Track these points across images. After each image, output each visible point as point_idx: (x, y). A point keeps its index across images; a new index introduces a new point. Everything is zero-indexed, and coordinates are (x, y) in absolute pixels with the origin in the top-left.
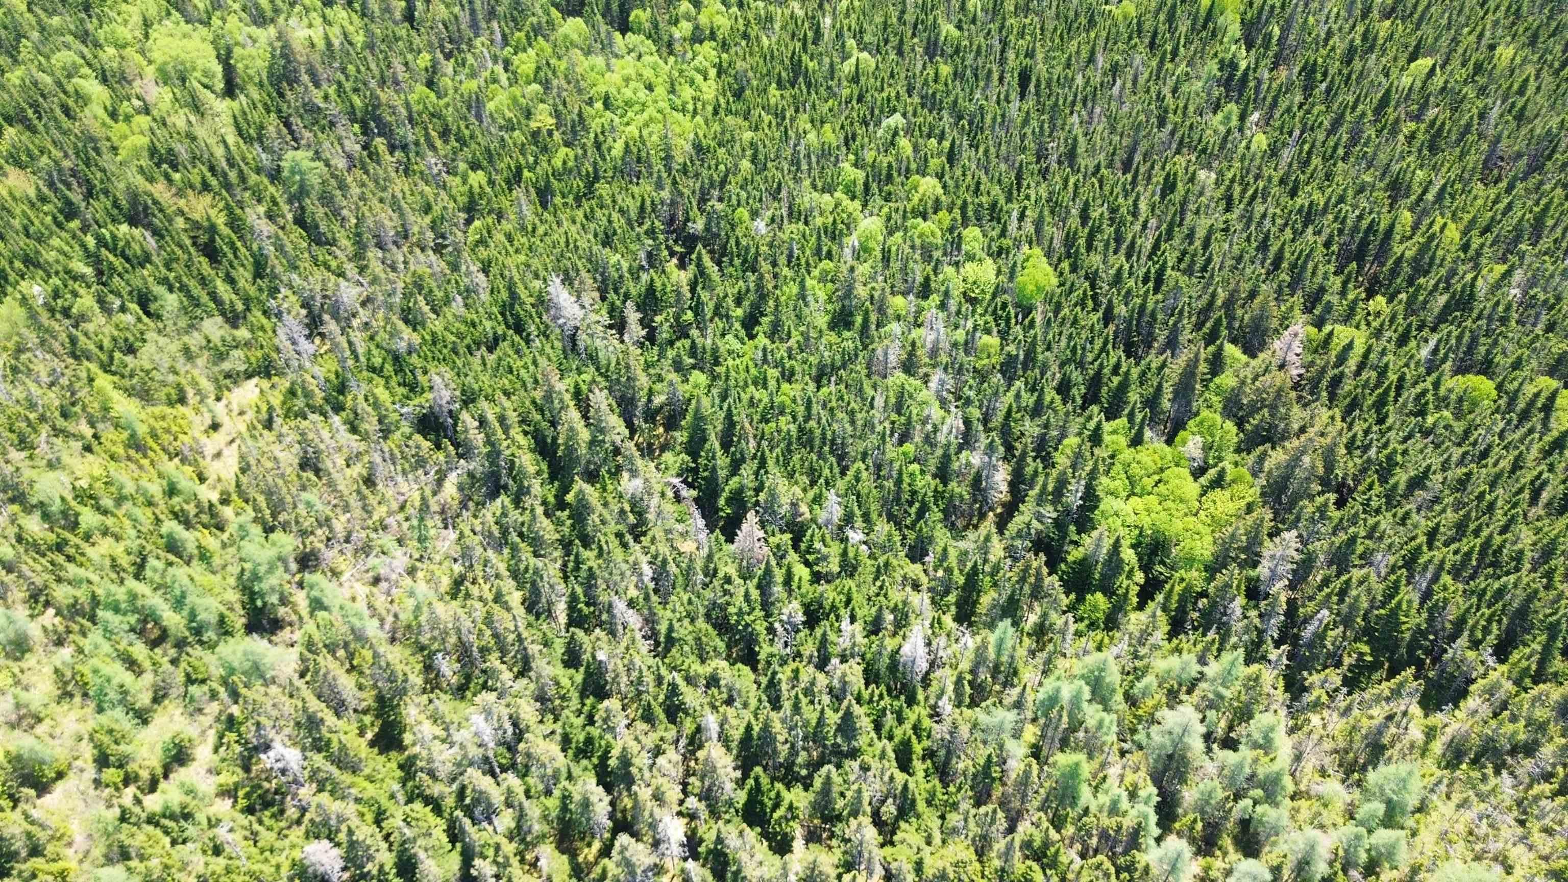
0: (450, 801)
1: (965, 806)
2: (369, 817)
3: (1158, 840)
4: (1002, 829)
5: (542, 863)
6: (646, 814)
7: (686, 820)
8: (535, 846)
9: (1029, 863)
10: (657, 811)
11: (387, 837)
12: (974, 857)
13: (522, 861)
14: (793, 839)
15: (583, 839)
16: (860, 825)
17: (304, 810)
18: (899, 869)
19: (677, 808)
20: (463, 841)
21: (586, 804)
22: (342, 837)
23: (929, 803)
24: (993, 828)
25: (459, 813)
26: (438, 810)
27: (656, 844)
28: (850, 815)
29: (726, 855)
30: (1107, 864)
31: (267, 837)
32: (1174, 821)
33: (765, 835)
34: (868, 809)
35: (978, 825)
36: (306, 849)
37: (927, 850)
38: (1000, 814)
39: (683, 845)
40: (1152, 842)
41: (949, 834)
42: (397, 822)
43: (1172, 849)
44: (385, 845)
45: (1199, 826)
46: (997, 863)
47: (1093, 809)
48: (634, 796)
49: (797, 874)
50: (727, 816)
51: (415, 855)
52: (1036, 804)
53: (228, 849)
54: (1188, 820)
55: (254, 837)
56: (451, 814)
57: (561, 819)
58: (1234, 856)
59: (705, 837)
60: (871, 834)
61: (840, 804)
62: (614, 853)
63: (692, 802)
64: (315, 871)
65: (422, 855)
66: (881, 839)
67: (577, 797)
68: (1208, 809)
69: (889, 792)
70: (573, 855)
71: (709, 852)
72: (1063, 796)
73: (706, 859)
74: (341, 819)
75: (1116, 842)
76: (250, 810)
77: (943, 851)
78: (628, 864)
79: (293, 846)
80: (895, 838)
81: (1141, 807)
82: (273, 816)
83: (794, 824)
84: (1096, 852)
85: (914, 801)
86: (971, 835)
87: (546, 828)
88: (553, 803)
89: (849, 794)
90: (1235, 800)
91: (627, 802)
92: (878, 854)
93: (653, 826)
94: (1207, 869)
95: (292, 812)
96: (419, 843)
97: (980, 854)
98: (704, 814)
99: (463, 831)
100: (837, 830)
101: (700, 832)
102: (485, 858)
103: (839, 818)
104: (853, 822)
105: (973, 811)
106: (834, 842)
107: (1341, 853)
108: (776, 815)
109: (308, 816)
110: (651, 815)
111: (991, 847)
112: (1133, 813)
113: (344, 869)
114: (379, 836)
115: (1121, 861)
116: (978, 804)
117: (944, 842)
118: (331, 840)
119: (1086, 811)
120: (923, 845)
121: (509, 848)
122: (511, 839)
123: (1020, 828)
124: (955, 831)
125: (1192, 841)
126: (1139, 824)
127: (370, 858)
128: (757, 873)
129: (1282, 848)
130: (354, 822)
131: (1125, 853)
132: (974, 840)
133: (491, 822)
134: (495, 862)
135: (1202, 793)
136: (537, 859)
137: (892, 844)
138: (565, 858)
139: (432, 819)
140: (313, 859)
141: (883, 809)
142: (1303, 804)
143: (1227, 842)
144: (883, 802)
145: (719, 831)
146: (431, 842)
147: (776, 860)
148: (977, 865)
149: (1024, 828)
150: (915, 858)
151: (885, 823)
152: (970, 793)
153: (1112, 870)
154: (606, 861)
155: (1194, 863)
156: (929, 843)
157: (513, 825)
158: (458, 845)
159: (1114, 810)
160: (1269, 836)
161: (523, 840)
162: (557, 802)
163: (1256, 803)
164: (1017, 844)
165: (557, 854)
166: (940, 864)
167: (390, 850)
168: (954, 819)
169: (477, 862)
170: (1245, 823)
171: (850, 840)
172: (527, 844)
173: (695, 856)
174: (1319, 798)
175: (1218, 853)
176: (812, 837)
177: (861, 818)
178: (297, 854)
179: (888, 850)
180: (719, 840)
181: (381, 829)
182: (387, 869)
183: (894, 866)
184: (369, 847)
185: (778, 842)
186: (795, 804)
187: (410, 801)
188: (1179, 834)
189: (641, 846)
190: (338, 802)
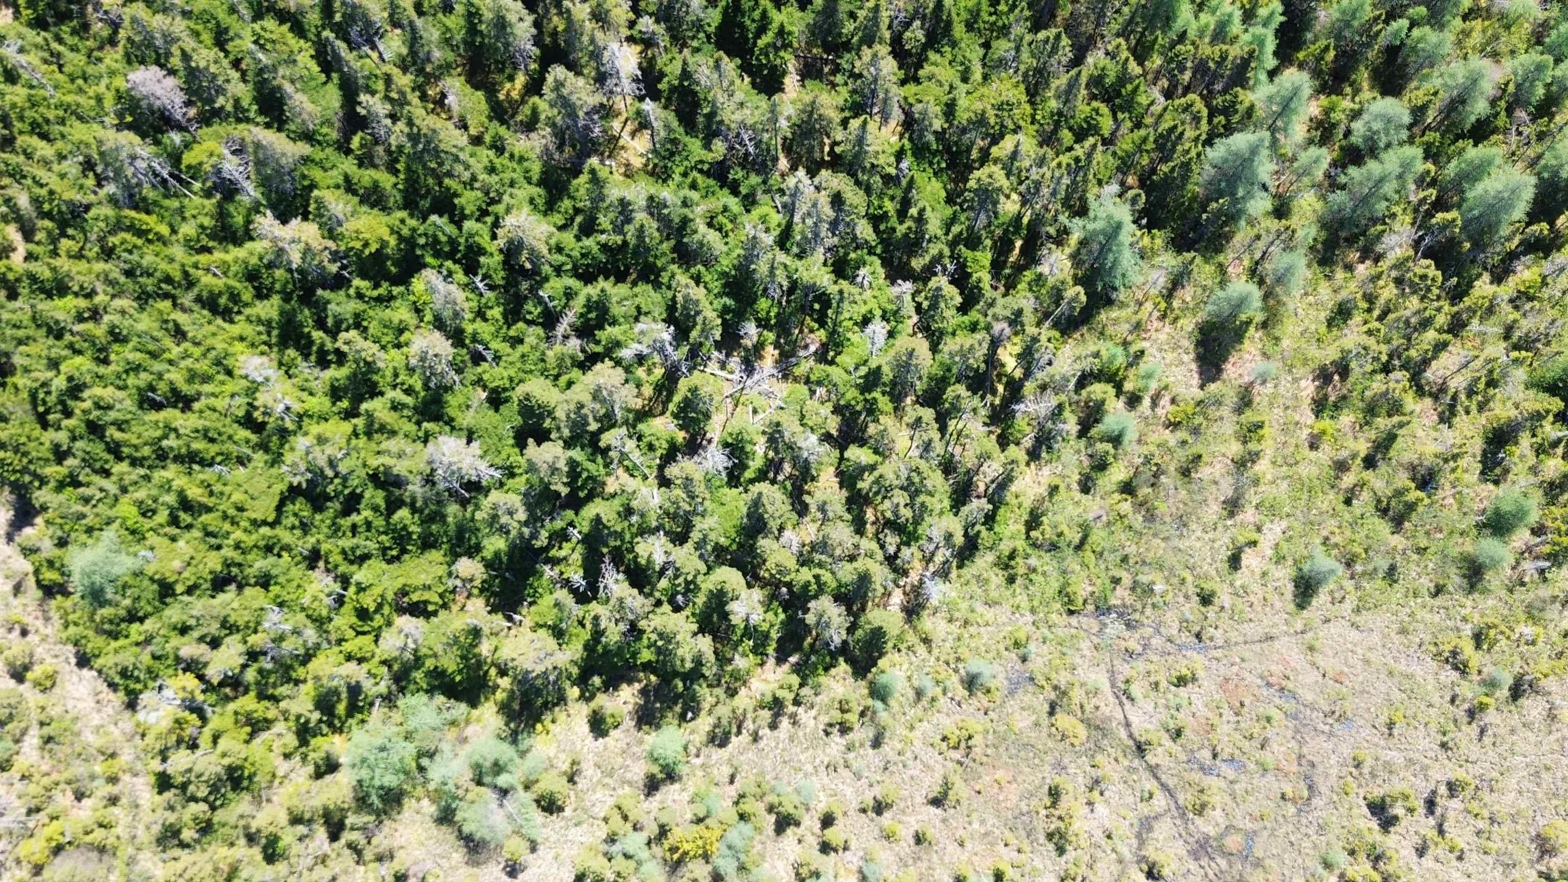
0: (313, 18)
1: (1018, 30)
2: (207, 37)
3: (1272, 74)
4: (1064, 60)
5: (451, 100)
6: (585, 39)
7: (638, 48)
8: (438, 78)
9: (1095, 104)
10: (599, 35)
11: (236, 64)
12: (1024, 98)
13: (424, 97)
14: (784, 73)
15: (502, 71)
16: (875, 55)
17: (115, 26)
18: (924, 113)
19: (625, 32)
20: (340, 70)
21: (501, 24)
22: (176, 61)
23: (970, 26)
24: (1053, 61)
25: (327, 34)
26: (299, 30)
27: (601, 78)
28: (862, 42)
29: (695, 93)
30: (1200, 105)
31: (75, 61)
32: (1298, 49)
33: (746, 68)
34: (887, 35)
35: (1033, 55)
36: (131, 76)
37: (963, 88)
38: (1065, 41)
39: (636, 80)
40: (1263, 77)
41: (991, 67)
42: (247, 44)
43: (1288, 85)
44: (235, 75)
45: (1331, 54)
46: (1053, 104)
47: (1192, 34)
48: (567, 15)
49: (789, 118)
50: (695, 44)
51: (279, 88)
52: (1115, 27)
53: (25, 76)
54: (1315, 49)
55: (55, 59)
56: (318, 35)
57: (468, 43)
58: (1366, 94)
59: (667, 70)
60: (889, 66)
61: (849, 27)
62: (546, 90)
63: (646, 24)
64: (150, 106)
65: (288, 88)
66: (901, 74)
67: (488, 15)
68: (1347, 33)
69: (916, 11)
70: (491, 91)
71: (673, 89)
72: (1155, 16)
73: (668, 99)
74: (170, 39)
75: (1215, 76)
76: (39, 24)
77: (984, 90)
78: (565, 104)
79: (112, 73)
80: (921, 73)
81: (1258, 30)
82: (74, 32)
83: (787, 55)
84: (1187, 90)
85: (949, 24)
86: (1022, 68)
87: (450, 56)
88: (455, 22)
89: (861, 14)
90: (1387, 22)
91: (558, 23)
92: (897, 93)
93: (596, 55)
94: (1327, 111)
95: (99, 28)
96: (281, 72)
97: (1033, 93)
98: (664, 40)
99: (337, 58)
100: (844, 63)
101: (660, 62)
102: (373, 93)
103: (847, 46)
104: (866, 53)
105: (1028, 38)
106: (839, 79)
107: (1511, 88)
108: (761, 43)
109: (122, 34)
110: (592, 41)
111: (1047, 85)
112: (1247, 37)
113: (188, 104)
114: (225, 63)
115: (1219, 101)
116: (1035, 28)
117: (985, 77)
118: (162, 66)
119: (1182, 37)
120: (957, 82)
121: (404, 81)
122: (405, 70)
123: (1090, 60)
124: (1002, 63)
125: (1316, 73)
126: (1251, 54)
127: (220, 91)
128: (738, 117)
129: (1436, 82)
130: (189, 44)
131: (1225, 91)
132: (1025, 75)
133: (374, 47)
134: (387, 98)
135: (1344, 13)
136: (444, 96)
137: (917, 80)
138: (480, 94)
139: (293, 41)
140: (144, 90)
141: (908, 34)
142: (1477, 25)
143: (1363, 76)
144: (907, 25)
145: (685, 63)
146: (298, 71)
147: (762, 101)
148: (1028, 108)
149: (1095, 59)
150: (945, 99)
151: (908, 53)
152: (1027, 13)
153: (1205, 112)
154: (536, 99)
155: (1314, 103)
156: (965, 80)
157: (404, 51)
158: (335, 76)
159: (1220, 34)
160: (1421, 67)
161: (421, 71)
162: (462, 22)
163: (1413, 24)
164: (1084, 80)
165: (468, 89)
166: (978, 106)
167: (245, 81)
168: (1002, 47)
169: (363, 98)
170: (1392, 52)
171: (860, 76)
172: (428, 76)
173: (655, 95)
174: (1502, 16)
175: (1348, 90)
176: (809, 72)
177: (877, 47)
178: (120, 83)
179: (911, 88)
180: (686, 74)
181: (227, 53)
182: (245, 103)
183: (917, 108)
184: (214, 77)
185: (764, 78)
186: (788, 28)
187: (258, 16)
188: (1301, 66)
189: (581, 82)
190: (159, 17)
